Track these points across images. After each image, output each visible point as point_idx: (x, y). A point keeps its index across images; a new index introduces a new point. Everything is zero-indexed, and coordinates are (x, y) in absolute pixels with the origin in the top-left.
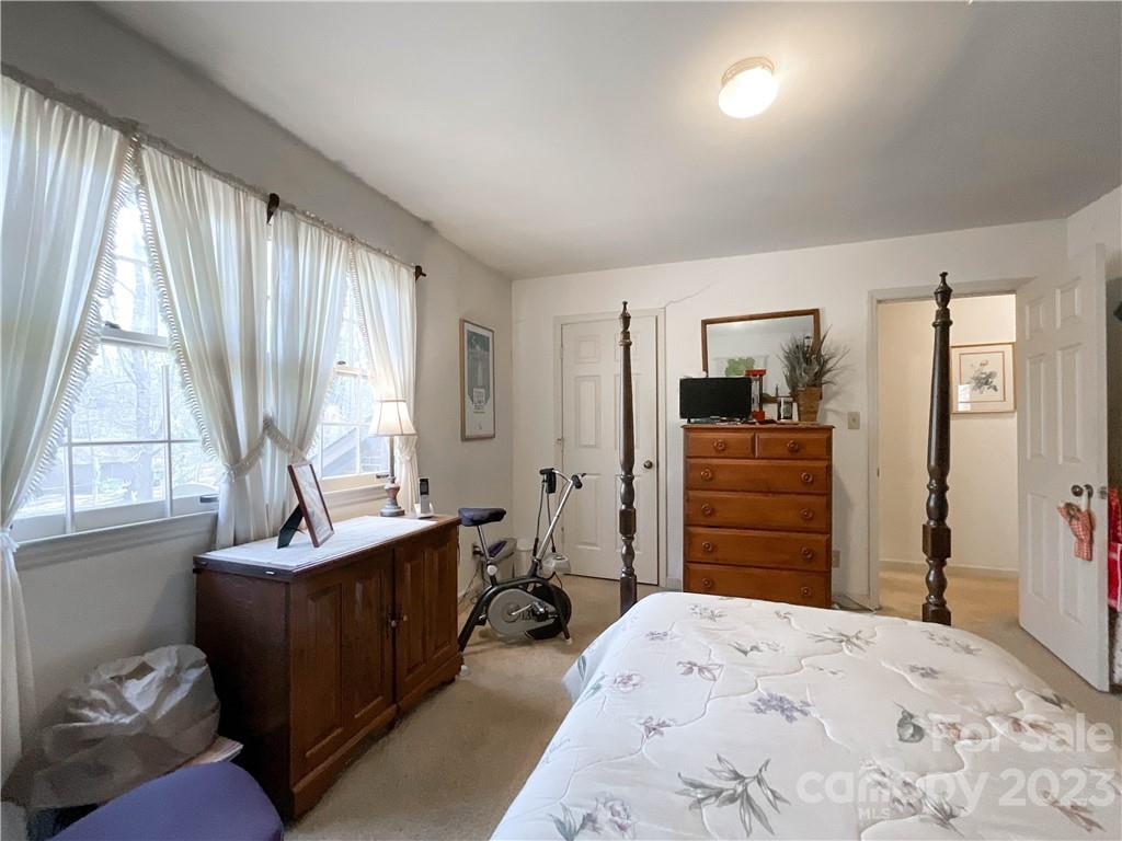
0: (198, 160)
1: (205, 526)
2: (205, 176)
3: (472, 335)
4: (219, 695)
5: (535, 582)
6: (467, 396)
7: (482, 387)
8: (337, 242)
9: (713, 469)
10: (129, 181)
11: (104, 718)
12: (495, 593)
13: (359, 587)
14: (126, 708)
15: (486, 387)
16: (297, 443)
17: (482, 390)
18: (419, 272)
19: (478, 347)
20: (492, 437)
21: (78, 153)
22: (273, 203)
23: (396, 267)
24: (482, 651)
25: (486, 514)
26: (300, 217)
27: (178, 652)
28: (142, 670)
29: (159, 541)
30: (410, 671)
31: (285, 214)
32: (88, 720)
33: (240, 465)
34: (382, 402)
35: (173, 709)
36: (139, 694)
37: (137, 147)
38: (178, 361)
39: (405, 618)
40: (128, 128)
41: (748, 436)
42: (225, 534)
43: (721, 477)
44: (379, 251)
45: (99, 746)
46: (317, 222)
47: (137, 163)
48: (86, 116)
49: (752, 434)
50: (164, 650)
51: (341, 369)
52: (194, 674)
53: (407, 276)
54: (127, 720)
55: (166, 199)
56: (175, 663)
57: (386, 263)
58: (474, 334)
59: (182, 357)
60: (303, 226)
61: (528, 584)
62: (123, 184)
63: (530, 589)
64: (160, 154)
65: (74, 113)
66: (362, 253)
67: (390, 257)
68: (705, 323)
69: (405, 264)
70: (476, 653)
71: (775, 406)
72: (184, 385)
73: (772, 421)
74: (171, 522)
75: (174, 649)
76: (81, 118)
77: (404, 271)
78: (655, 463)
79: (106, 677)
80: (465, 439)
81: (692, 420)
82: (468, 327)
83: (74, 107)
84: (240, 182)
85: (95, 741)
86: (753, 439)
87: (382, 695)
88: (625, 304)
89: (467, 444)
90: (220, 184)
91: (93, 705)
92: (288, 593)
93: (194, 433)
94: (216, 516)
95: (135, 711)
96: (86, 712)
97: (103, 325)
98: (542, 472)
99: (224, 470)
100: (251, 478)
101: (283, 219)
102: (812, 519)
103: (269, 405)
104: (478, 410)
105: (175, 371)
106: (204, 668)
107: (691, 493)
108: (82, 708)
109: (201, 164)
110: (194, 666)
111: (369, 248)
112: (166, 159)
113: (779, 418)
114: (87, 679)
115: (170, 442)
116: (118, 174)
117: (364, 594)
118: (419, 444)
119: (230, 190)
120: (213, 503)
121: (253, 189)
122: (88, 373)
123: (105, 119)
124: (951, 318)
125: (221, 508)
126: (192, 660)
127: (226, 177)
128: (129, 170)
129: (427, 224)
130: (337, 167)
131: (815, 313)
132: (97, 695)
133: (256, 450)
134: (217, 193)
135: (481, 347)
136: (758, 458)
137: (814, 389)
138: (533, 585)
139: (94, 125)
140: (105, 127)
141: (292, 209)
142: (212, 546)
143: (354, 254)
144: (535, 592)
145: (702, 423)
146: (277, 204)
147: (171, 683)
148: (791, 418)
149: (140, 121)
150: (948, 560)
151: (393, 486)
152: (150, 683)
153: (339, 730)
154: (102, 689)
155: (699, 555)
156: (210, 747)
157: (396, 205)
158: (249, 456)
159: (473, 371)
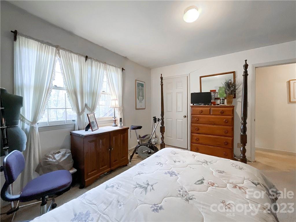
0: (71, 51)
1: (73, 126)
2: (72, 54)
3: (138, 83)
4: (73, 159)
5: (150, 145)
6: (137, 99)
7: (142, 96)
8: (102, 64)
9: (199, 118)
10: (57, 58)
11: (51, 160)
12: (139, 146)
13: (101, 141)
14: (55, 159)
15: (143, 96)
16: (92, 109)
17: (142, 97)
18: (123, 69)
19: (140, 86)
20: (145, 109)
21: (48, 53)
22: (87, 57)
23: (117, 69)
24: (136, 160)
25: (137, 127)
26: (93, 60)
27: (66, 150)
28: (59, 152)
29: (65, 128)
30: (114, 161)
31: (89, 59)
32: (48, 160)
33: (79, 114)
34: (112, 100)
35: (64, 160)
36: (57, 157)
37: (59, 50)
38: (67, 92)
39: (112, 149)
40: (57, 47)
41: (209, 108)
42: (77, 128)
43: (201, 120)
44: (112, 65)
45: (51, 165)
46: (97, 60)
47: (59, 53)
48: (49, 46)
49: (210, 108)
50: (64, 149)
51: (103, 93)
52: (68, 155)
53: (120, 71)
54: (54, 161)
55: (64, 60)
56: (65, 152)
57: (114, 68)
58: (139, 83)
59: (68, 91)
60: (94, 62)
61: (148, 145)
62: (56, 58)
63: (148, 146)
64: (63, 51)
65: (47, 45)
66: (108, 66)
67: (115, 66)
68: (201, 77)
69: (120, 68)
70: (134, 160)
71: (219, 100)
72: (68, 97)
73: (218, 105)
74: (66, 124)
75: (65, 149)
76: (48, 46)
77: (119, 69)
78: (187, 116)
79: (52, 153)
80: (136, 109)
81: (195, 104)
82: (137, 82)
83: (47, 44)
84: (80, 54)
85: (50, 164)
86: (210, 109)
87: (107, 165)
88: (161, 74)
89: (137, 110)
90: (75, 55)
91: (49, 157)
92: (84, 140)
93: (70, 107)
94: (75, 124)
95: (56, 159)
96: (48, 159)
97: (54, 86)
98: (153, 118)
99: (76, 115)
100: (82, 116)
101: (89, 61)
102: (227, 133)
103: (86, 101)
104: (141, 101)
105: (67, 94)
106: (70, 154)
107: (193, 124)
108: (47, 157)
109: (71, 52)
110: (69, 153)
111: (110, 65)
112: (64, 52)
113: (220, 104)
114: (49, 153)
115: (66, 108)
116: (55, 56)
117: (102, 143)
118: (123, 110)
119: (77, 56)
120: (75, 122)
121: (82, 55)
122: (50, 95)
123: (53, 46)
124: (248, 73)
125: (76, 122)
126: (68, 152)
127: (76, 54)
128: (57, 55)
129: (126, 58)
130: (102, 48)
131: (234, 73)
132: (50, 155)
133: (83, 110)
134: (75, 57)
135: (141, 86)
136: (212, 115)
137: (231, 95)
138: (149, 145)
139: (51, 47)
140: (53, 47)
141: (91, 58)
142: (74, 130)
143: (106, 67)
144: (150, 147)
145: (198, 105)
146: (87, 58)
147: (64, 155)
148: (224, 104)
149: (59, 45)
150: (246, 144)
151: (115, 119)
152: (59, 155)
153: (96, 171)
154: (52, 155)
155: (195, 141)
156: (71, 169)
157: (117, 54)
158: (81, 112)
159: (139, 92)
